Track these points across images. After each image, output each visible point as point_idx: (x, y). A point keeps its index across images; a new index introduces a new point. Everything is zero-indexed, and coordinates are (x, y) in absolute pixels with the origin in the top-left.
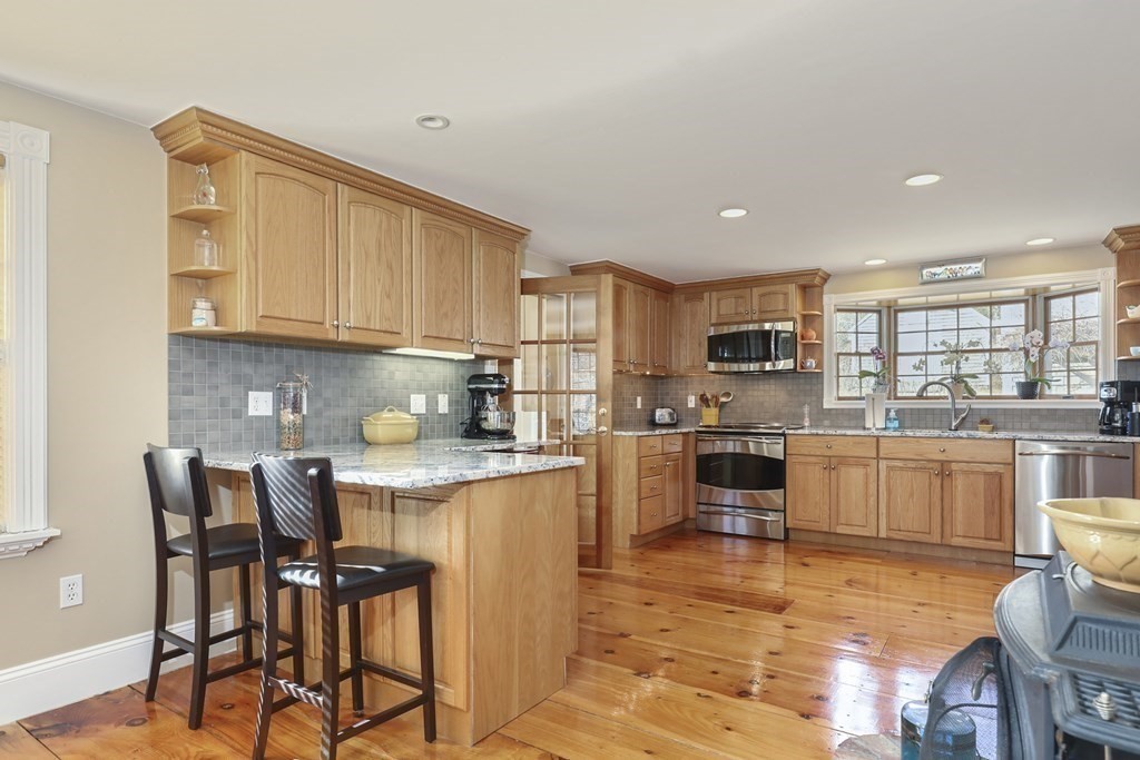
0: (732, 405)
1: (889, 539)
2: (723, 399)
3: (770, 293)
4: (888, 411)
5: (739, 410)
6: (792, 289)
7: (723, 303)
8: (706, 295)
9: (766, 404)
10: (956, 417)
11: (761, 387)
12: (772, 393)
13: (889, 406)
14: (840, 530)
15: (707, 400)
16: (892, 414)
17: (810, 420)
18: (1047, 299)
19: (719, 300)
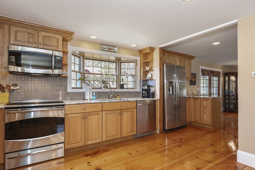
0: (18, 91)
1: (106, 141)
2: (12, 88)
3: (49, 37)
4: (93, 93)
5: (22, 93)
6: (60, 38)
7: (19, 34)
8: (6, 27)
9: (39, 90)
10: (111, 95)
11: (36, 82)
12: (43, 85)
13: (93, 91)
14: (89, 143)
15: (3, 88)
16: (94, 94)
17: (62, 97)
18: (121, 63)
19: (16, 32)
